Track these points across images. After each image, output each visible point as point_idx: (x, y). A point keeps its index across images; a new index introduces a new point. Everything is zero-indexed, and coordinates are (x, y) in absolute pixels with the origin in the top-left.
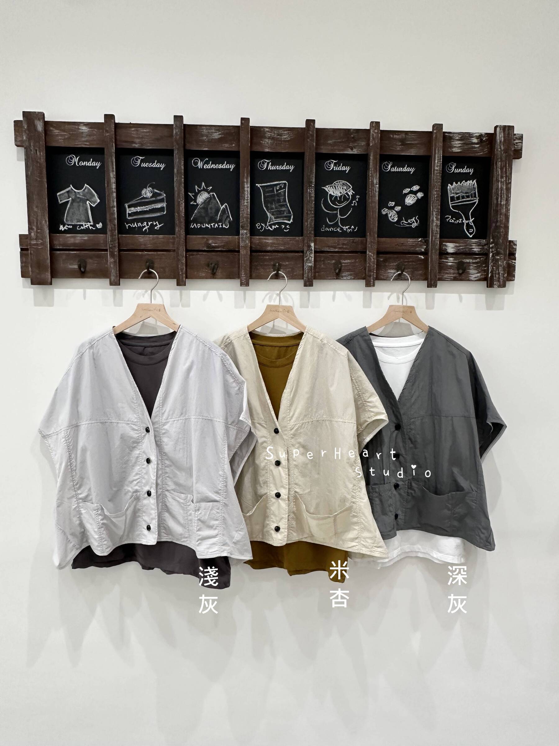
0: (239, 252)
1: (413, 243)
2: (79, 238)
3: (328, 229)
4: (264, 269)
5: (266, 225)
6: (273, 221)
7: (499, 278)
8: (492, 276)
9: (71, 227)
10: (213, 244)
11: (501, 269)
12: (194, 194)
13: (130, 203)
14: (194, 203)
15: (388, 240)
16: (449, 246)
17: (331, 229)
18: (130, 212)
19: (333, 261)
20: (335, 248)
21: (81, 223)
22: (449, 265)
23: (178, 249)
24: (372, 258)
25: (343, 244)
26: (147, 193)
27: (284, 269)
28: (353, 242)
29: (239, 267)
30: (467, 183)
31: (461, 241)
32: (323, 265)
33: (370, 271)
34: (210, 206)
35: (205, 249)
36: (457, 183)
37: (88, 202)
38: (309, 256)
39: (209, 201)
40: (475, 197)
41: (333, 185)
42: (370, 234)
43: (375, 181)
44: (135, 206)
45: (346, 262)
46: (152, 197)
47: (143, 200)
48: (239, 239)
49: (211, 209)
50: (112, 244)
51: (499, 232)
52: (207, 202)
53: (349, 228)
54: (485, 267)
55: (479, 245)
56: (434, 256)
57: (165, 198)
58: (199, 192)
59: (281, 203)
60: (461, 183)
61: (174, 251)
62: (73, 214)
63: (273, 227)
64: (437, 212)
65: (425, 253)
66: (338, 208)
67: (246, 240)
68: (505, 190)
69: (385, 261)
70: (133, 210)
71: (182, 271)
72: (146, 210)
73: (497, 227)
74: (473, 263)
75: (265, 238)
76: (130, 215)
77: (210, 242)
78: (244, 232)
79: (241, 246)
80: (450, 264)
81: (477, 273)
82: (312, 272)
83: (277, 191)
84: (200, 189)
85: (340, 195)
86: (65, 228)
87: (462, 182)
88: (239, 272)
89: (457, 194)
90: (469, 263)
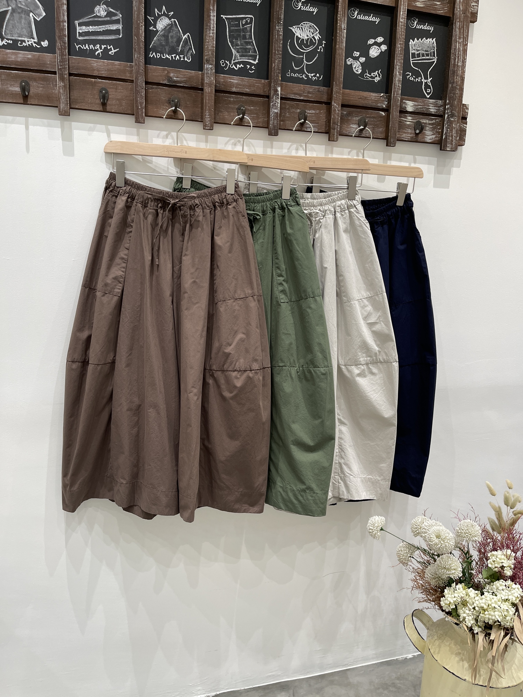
0: (202, 90)
1: (376, 98)
2: (21, 56)
3: (293, 75)
4: (228, 112)
5: (230, 63)
6: (238, 59)
7: (452, 141)
8: (446, 138)
9: (12, 42)
10: (175, 78)
11: (454, 131)
12: (153, 18)
13: (81, 21)
14: (153, 29)
15: (352, 92)
16: (409, 105)
17: (297, 75)
18: (81, 31)
19: (298, 110)
20: (301, 96)
21: (23, 39)
22: (408, 125)
23: (137, 78)
24: (337, 110)
25: (309, 92)
26: (101, 11)
27: (248, 114)
28: (319, 91)
29: (202, 108)
30: (427, 40)
31: (420, 100)
32: (288, 114)
33: (334, 123)
34: (170, 34)
35: (166, 82)
36: (418, 40)
37: (31, 14)
38: (276, 102)
39: (170, 28)
40: (434, 56)
41: (300, 26)
42: (336, 83)
43: (343, 26)
44: (87, 24)
45: (311, 112)
46: (106, 16)
47: (96, 19)
48: (203, 75)
49: (172, 37)
50: (61, 66)
51: (454, 94)
52: (168, 29)
53: (315, 76)
54: (439, 129)
55: (436, 105)
56: (395, 113)
57: (121, 19)
58: (160, 16)
59: (247, 39)
60: (421, 40)
61: (132, 81)
62: (13, 27)
63: (238, 66)
64: (400, 66)
65: (387, 110)
66: (305, 52)
67: (211, 76)
68: (462, 51)
69: (349, 114)
70: (84, 29)
71: (141, 106)
72: (99, 30)
73: (454, 88)
74: (429, 124)
75: (230, 77)
76: (81, 34)
77: (172, 75)
78: (209, 67)
79: (206, 83)
80: (408, 123)
81: (432, 135)
82: (277, 119)
83: (243, 25)
84: (160, 14)
85: (306, 38)
86: (4, 42)
87: (423, 40)
88: (202, 113)
89: (418, 51)
90: (426, 123)
